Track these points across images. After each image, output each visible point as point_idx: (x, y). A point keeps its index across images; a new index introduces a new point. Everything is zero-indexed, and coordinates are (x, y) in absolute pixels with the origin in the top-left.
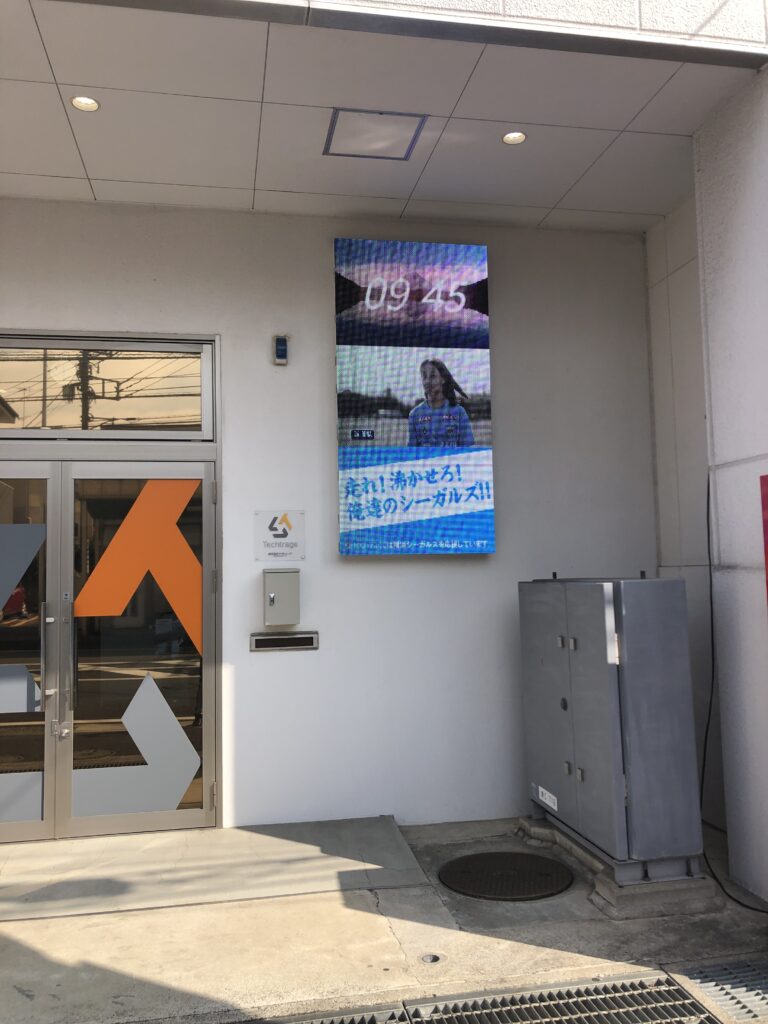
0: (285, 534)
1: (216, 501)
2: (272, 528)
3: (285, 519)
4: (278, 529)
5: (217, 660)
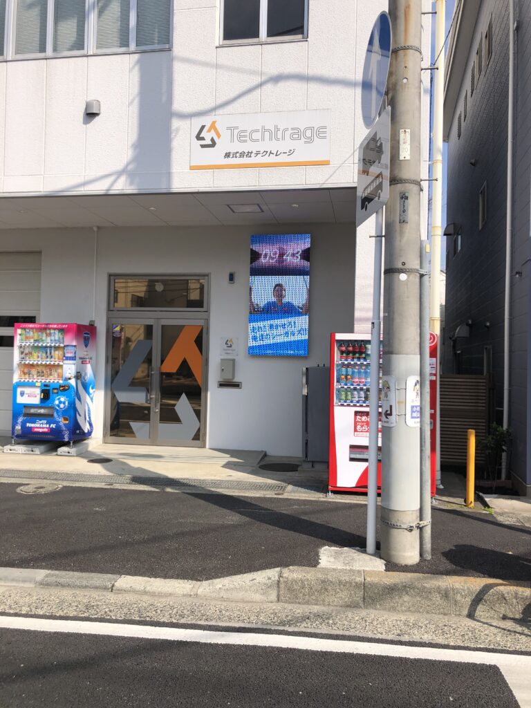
0: (231, 346)
1: (208, 333)
2: (226, 344)
3: (231, 341)
4: (229, 344)
5: (206, 390)
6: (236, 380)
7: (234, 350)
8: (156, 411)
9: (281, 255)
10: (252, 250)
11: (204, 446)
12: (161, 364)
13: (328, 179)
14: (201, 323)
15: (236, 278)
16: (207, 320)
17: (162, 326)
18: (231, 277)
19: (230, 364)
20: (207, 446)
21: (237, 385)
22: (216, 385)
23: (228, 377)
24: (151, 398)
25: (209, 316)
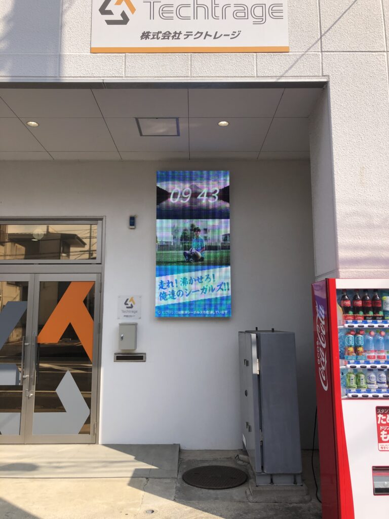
0: (132, 307)
1: (101, 291)
2: (126, 304)
3: (132, 300)
4: (129, 305)
5: (99, 365)
6: (139, 350)
7: (136, 312)
8: (29, 395)
9: (195, 195)
10: (158, 188)
11: (95, 442)
12: (39, 332)
13: (287, 71)
14: (93, 277)
15: (138, 221)
16: (101, 275)
17: (40, 282)
18: (132, 221)
19: (129, 330)
20: (100, 442)
21: (140, 358)
22: (112, 357)
23: (127, 347)
24: (23, 379)
25: (103, 269)
